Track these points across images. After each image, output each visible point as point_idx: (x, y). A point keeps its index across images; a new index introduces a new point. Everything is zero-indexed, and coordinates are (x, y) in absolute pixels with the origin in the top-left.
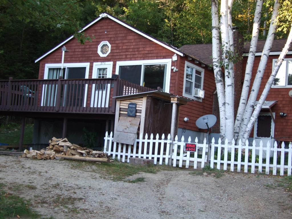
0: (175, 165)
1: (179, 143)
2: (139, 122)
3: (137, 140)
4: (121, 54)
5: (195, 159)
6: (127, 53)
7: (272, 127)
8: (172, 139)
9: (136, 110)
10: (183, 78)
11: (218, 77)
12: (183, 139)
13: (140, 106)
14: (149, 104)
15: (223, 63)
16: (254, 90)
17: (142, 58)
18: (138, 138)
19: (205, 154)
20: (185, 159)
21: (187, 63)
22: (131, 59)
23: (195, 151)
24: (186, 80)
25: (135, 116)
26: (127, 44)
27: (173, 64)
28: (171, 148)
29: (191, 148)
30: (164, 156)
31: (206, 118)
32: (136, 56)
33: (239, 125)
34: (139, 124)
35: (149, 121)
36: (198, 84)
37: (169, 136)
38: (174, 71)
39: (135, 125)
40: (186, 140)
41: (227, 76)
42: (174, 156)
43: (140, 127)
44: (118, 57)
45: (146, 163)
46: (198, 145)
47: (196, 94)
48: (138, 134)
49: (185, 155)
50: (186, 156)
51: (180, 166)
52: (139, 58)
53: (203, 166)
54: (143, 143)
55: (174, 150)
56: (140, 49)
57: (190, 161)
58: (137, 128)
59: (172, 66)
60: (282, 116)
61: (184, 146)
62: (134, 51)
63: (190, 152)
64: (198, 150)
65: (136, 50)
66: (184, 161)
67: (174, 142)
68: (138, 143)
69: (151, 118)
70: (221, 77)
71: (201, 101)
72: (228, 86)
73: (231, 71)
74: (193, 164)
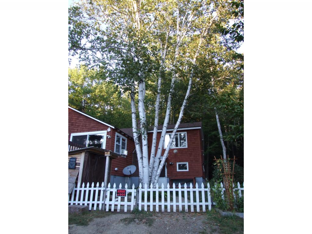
0: (107, 210)
1: (112, 190)
2: (78, 173)
3: (75, 189)
4: (74, 129)
5: (126, 203)
6: (78, 128)
7: (165, 171)
8: (106, 186)
9: (76, 163)
10: (114, 142)
11: (137, 141)
12: (115, 186)
13: (79, 160)
14: (87, 158)
15: (141, 130)
16: (160, 148)
17: (88, 131)
18: (76, 187)
19: (134, 198)
20: (116, 203)
21: (117, 134)
22: (80, 132)
23: (125, 196)
24: (116, 144)
25: (75, 168)
26: (78, 123)
27: (108, 133)
28: (105, 195)
29: (122, 194)
30: (98, 202)
31: (129, 168)
32: (84, 130)
33: (151, 171)
34: (77, 174)
35: (87, 171)
36: (123, 147)
37: (103, 184)
38: (109, 138)
39: (74, 176)
40: (117, 187)
41: (144, 139)
42: (107, 202)
43: (79, 177)
44: (72, 131)
45: (81, 211)
46: (128, 191)
47: (123, 152)
48: (76, 183)
49: (117, 199)
50: (117, 201)
51: (112, 211)
52: (86, 131)
53: (132, 209)
54: (80, 191)
55: (107, 196)
56: (87, 126)
57: (121, 205)
58: (76, 178)
59: (107, 135)
60: (171, 165)
61: (116, 192)
62: (83, 127)
63: (121, 197)
64: (128, 195)
65: (84, 126)
66: (116, 205)
67: (107, 189)
68: (76, 191)
69: (88, 169)
70: (138, 141)
71: (125, 157)
72: (145, 145)
73: (146, 136)
74: (124, 208)
